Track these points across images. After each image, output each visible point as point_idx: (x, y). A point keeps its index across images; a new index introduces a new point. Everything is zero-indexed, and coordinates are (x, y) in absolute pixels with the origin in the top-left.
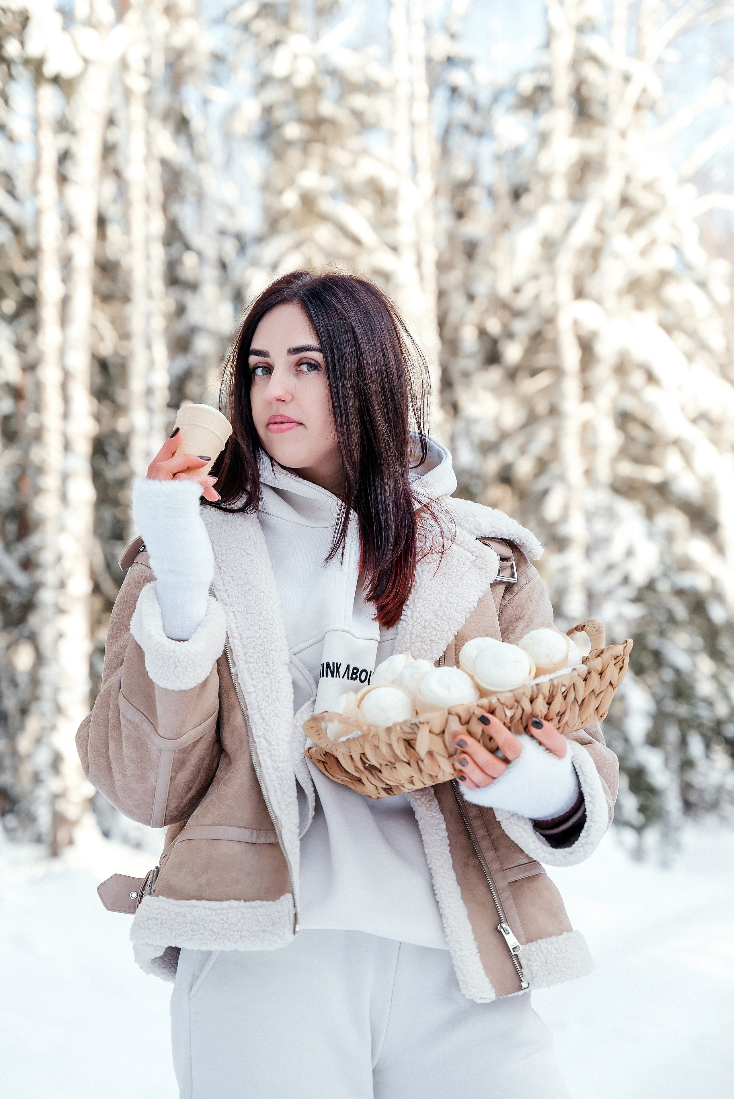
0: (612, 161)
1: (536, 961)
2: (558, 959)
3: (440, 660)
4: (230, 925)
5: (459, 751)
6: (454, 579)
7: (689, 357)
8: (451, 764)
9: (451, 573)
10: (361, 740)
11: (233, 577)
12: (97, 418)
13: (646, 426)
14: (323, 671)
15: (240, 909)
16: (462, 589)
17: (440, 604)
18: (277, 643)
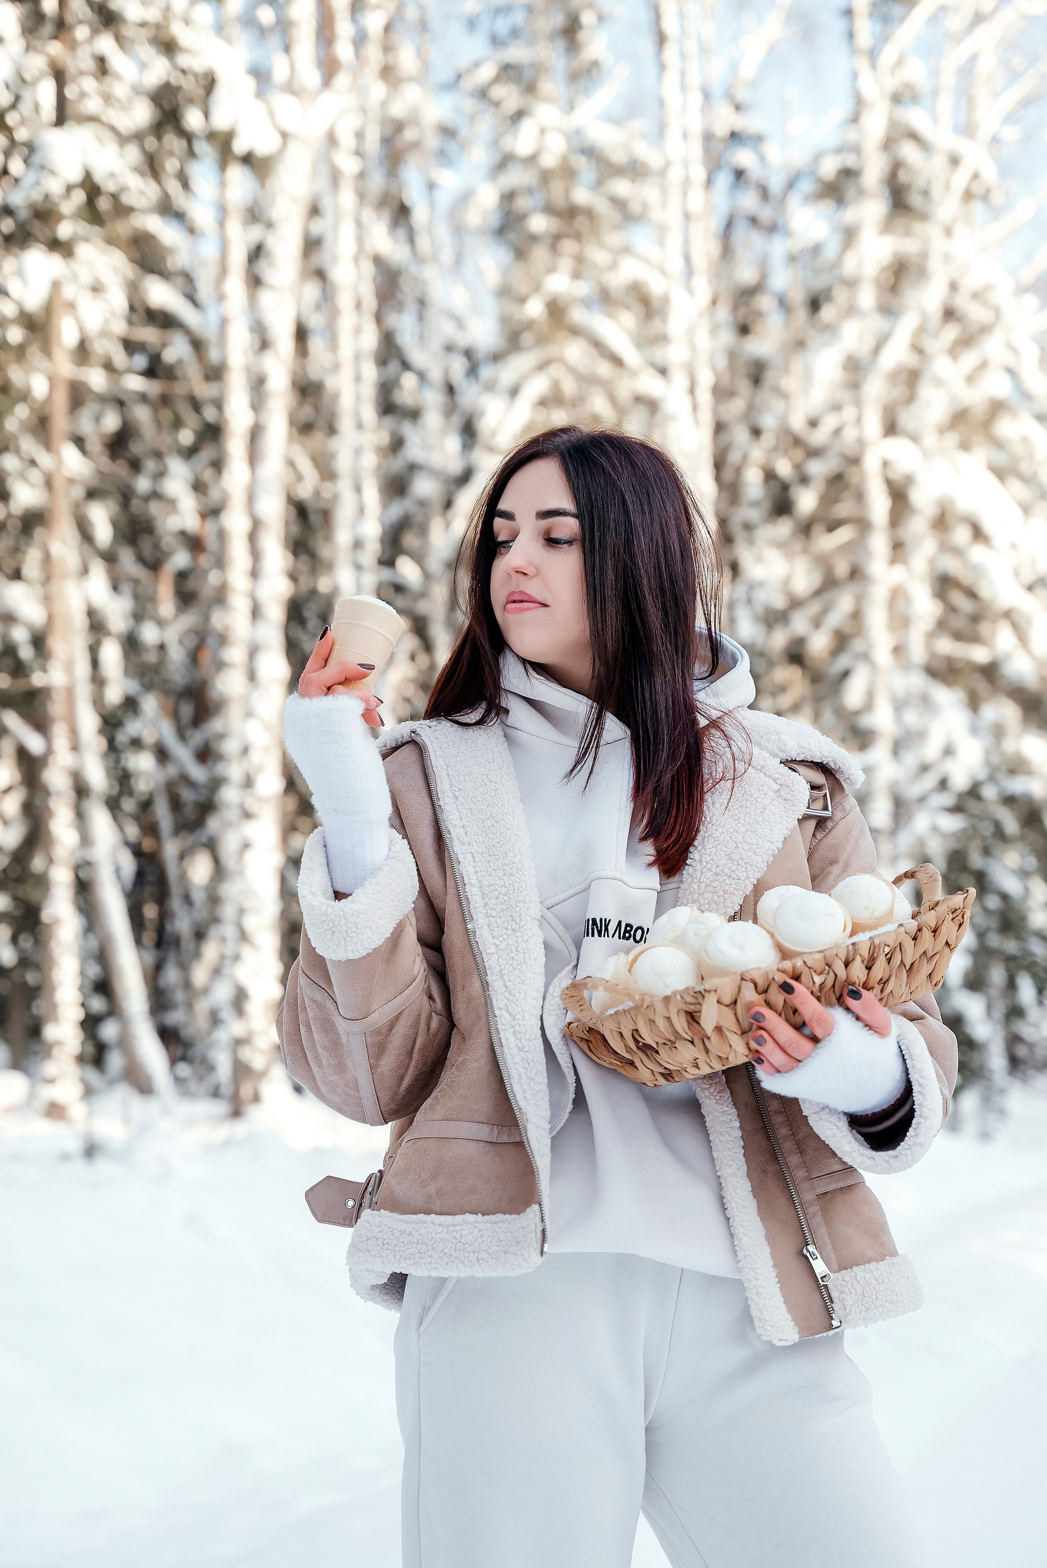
0: (935, 264)
1: (850, 1293)
2: (879, 1291)
3: (735, 915)
4: (464, 1245)
5: (754, 1027)
6: (753, 813)
7: (1026, 510)
8: (745, 1043)
9: (749, 806)
10: (633, 1013)
11: (472, 810)
12: (293, 577)
13: (972, 594)
14: (588, 929)
15: (476, 1225)
16: (764, 826)
17: (736, 845)
18: (525, 893)
